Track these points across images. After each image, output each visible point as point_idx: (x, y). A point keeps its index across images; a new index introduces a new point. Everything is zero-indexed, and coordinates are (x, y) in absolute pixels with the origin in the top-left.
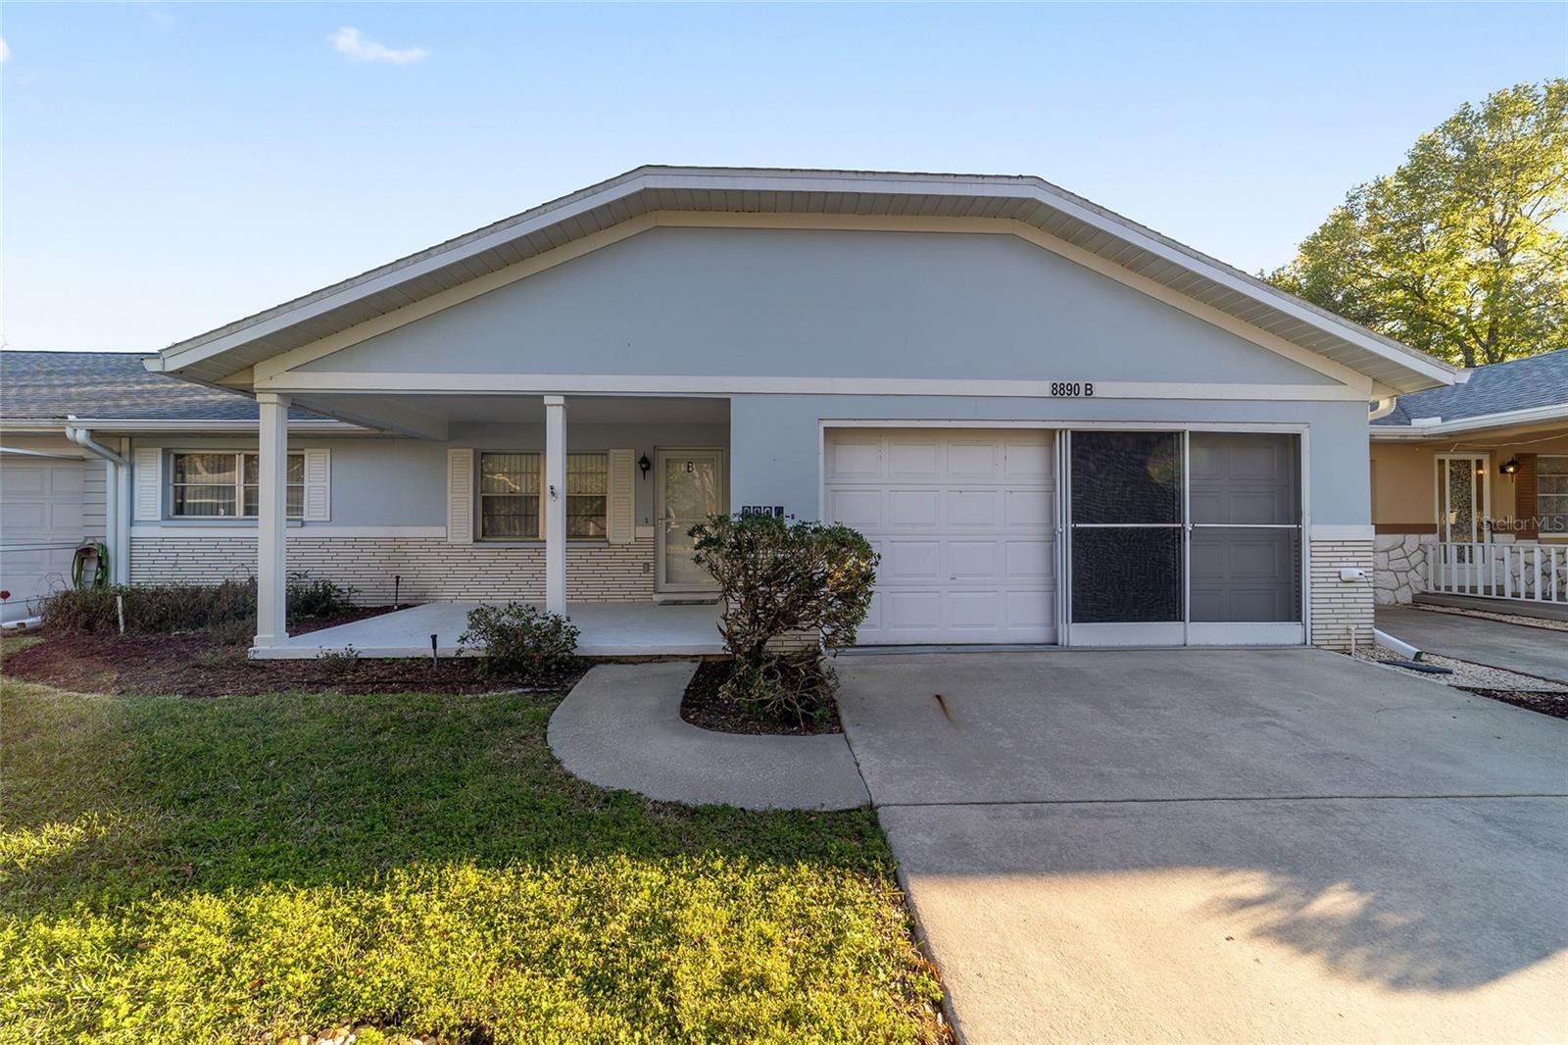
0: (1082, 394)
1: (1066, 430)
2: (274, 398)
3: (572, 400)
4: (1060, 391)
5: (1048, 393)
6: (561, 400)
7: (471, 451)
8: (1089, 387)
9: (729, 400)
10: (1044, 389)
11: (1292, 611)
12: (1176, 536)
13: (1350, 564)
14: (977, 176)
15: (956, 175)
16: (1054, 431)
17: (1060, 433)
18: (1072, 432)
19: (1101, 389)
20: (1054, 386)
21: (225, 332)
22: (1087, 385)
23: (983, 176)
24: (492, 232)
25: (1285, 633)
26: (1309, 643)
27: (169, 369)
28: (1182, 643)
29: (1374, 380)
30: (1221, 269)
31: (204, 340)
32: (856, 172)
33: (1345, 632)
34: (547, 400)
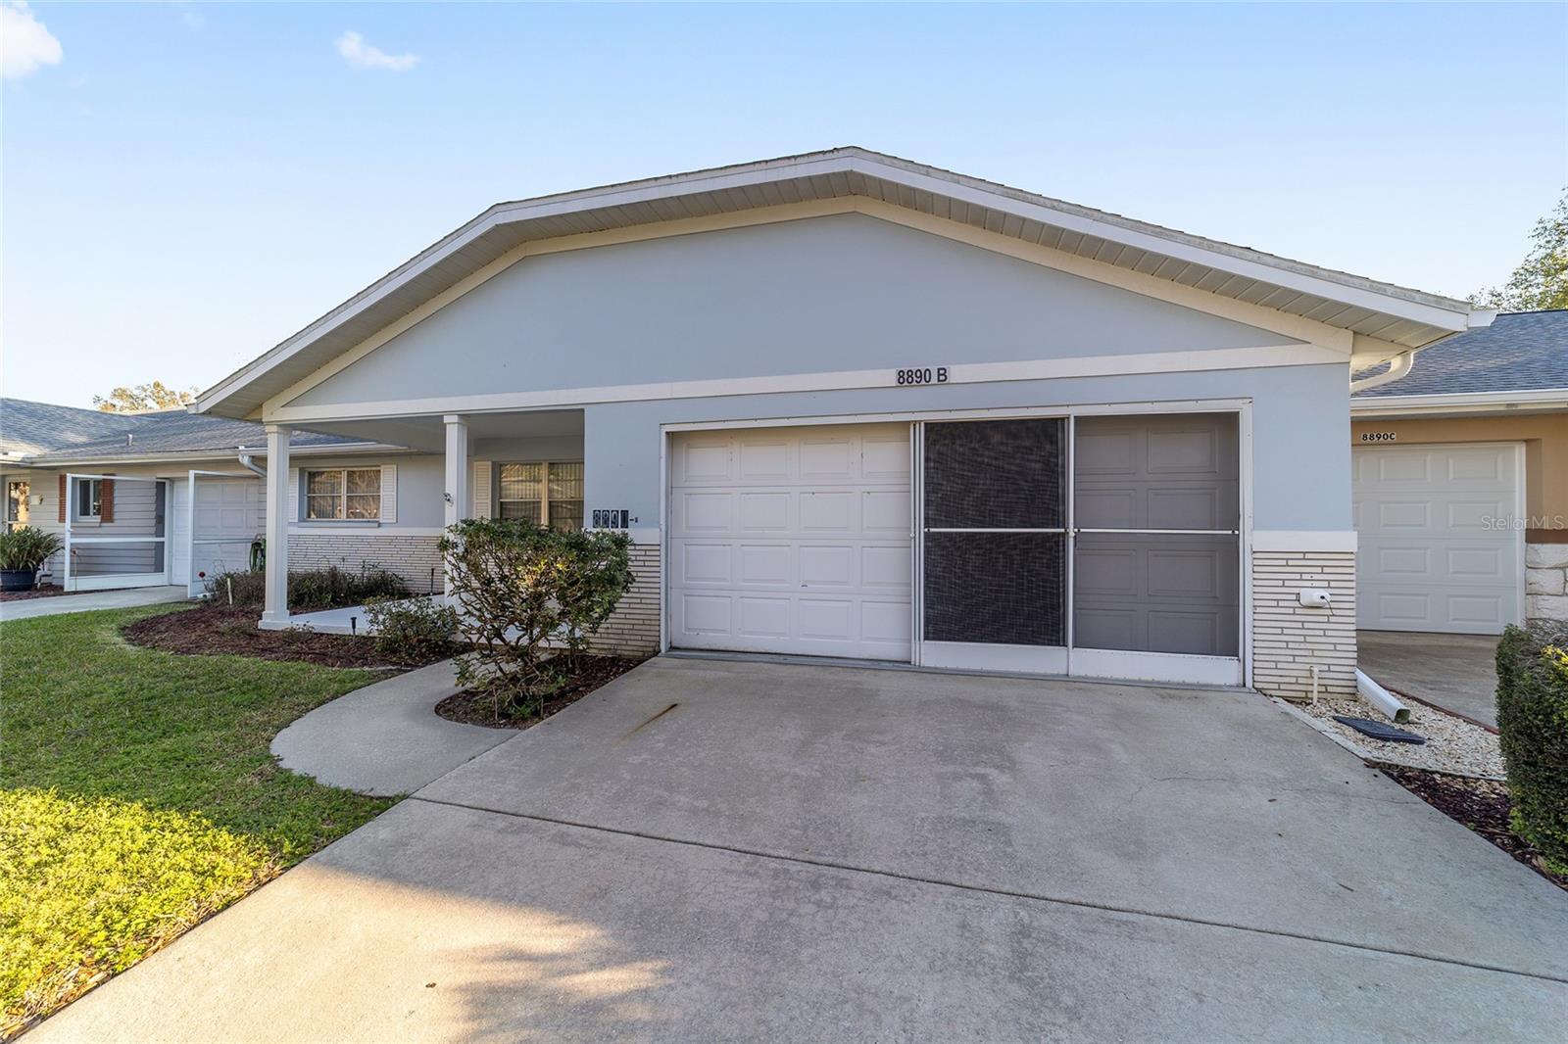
0: (934, 380)
1: (920, 422)
2: (274, 428)
3: (465, 417)
4: (906, 378)
5: (894, 383)
6: (455, 419)
7: (490, 463)
8: (942, 372)
9: (583, 410)
10: (890, 377)
11: (1226, 643)
12: (1059, 541)
13: (1315, 584)
14: (789, 158)
15: (767, 161)
16: (909, 422)
17: (915, 425)
18: (926, 424)
19: (956, 374)
20: (901, 375)
21: (230, 381)
22: (939, 370)
23: (795, 157)
24: (388, 281)
25: (1218, 670)
26: (1249, 684)
27: (201, 411)
28: (1065, 673)
29: (1355, 333)
30: (1086, 216)
31: (219, 388)
32: (670, 177)
33: (1308, 674)
34: (446, 419)
